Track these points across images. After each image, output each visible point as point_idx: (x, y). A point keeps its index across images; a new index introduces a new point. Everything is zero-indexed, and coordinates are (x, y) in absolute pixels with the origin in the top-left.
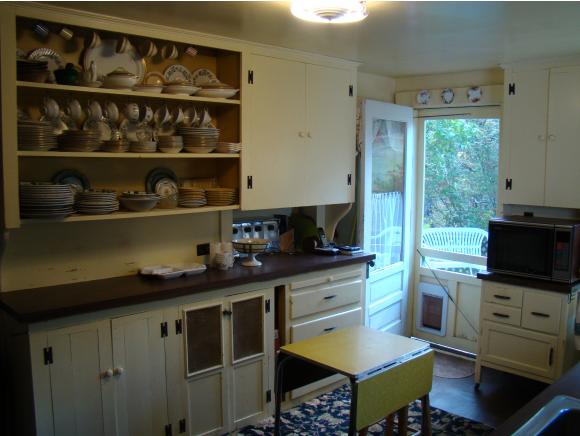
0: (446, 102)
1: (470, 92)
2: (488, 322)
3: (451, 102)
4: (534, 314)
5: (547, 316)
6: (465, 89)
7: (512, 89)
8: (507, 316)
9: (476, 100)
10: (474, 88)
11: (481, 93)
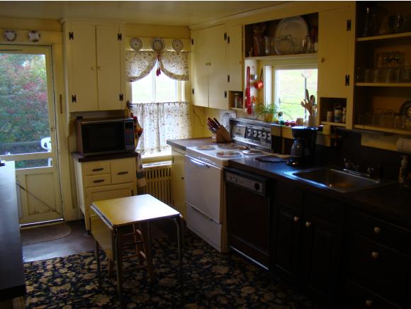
0: (9, 40)
1: (30, 34)
2: (90, 189)
3: (13, 40)
4: (119, 174)
5: (127, 173)
6: (25, 31)
7: (71, 36)
8: (103, 181)
9: (36, 41)
10: (33, 32)
11: (39, 36)
